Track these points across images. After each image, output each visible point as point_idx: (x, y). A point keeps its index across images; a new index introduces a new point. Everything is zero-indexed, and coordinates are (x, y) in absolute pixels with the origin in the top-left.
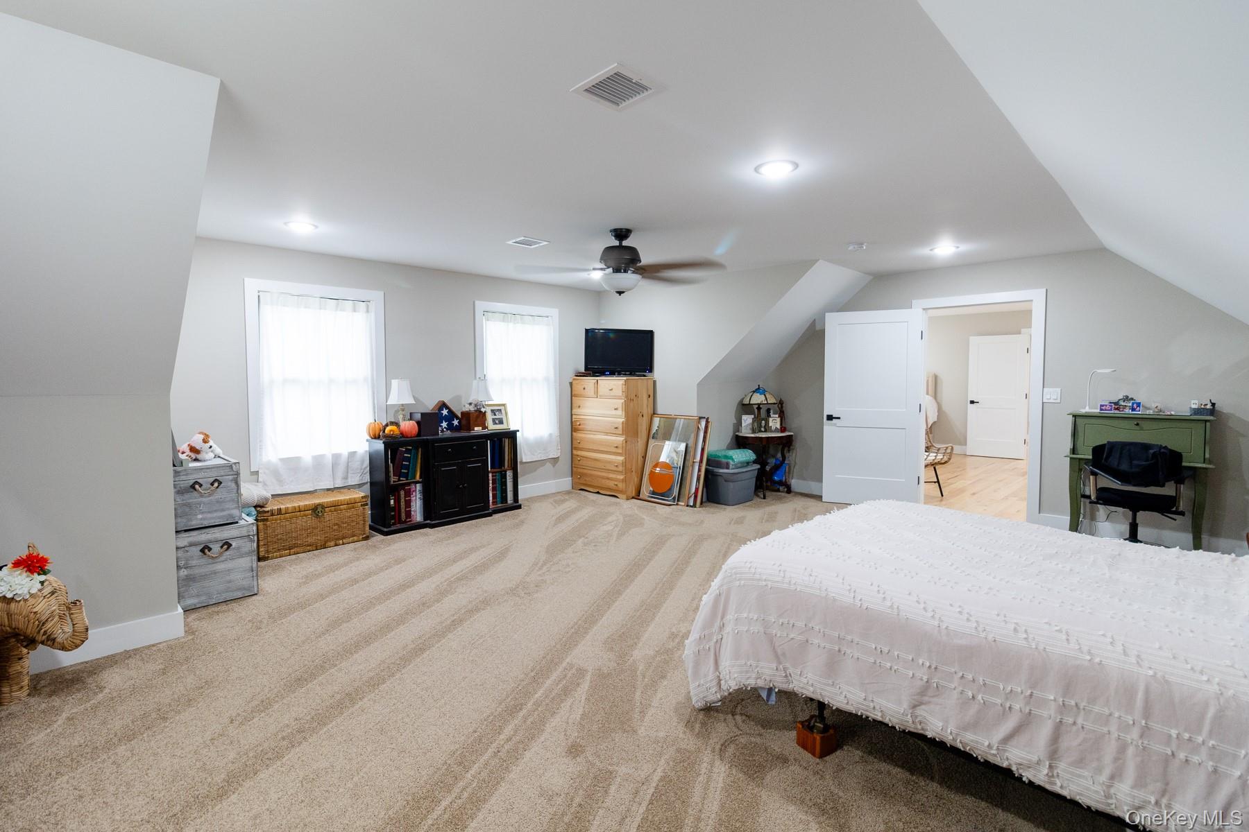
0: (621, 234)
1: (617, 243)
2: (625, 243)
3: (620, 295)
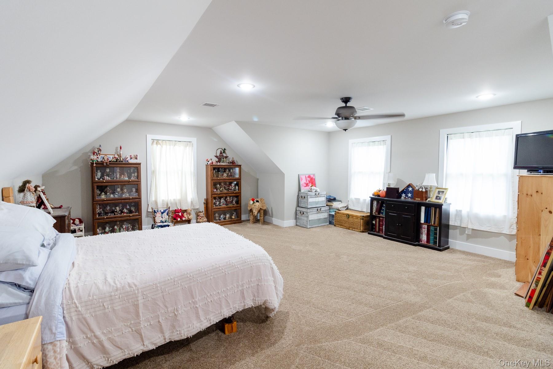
0: (346, 100)
1: (344, 105)
2: (349, 104)
3: (346, 131)
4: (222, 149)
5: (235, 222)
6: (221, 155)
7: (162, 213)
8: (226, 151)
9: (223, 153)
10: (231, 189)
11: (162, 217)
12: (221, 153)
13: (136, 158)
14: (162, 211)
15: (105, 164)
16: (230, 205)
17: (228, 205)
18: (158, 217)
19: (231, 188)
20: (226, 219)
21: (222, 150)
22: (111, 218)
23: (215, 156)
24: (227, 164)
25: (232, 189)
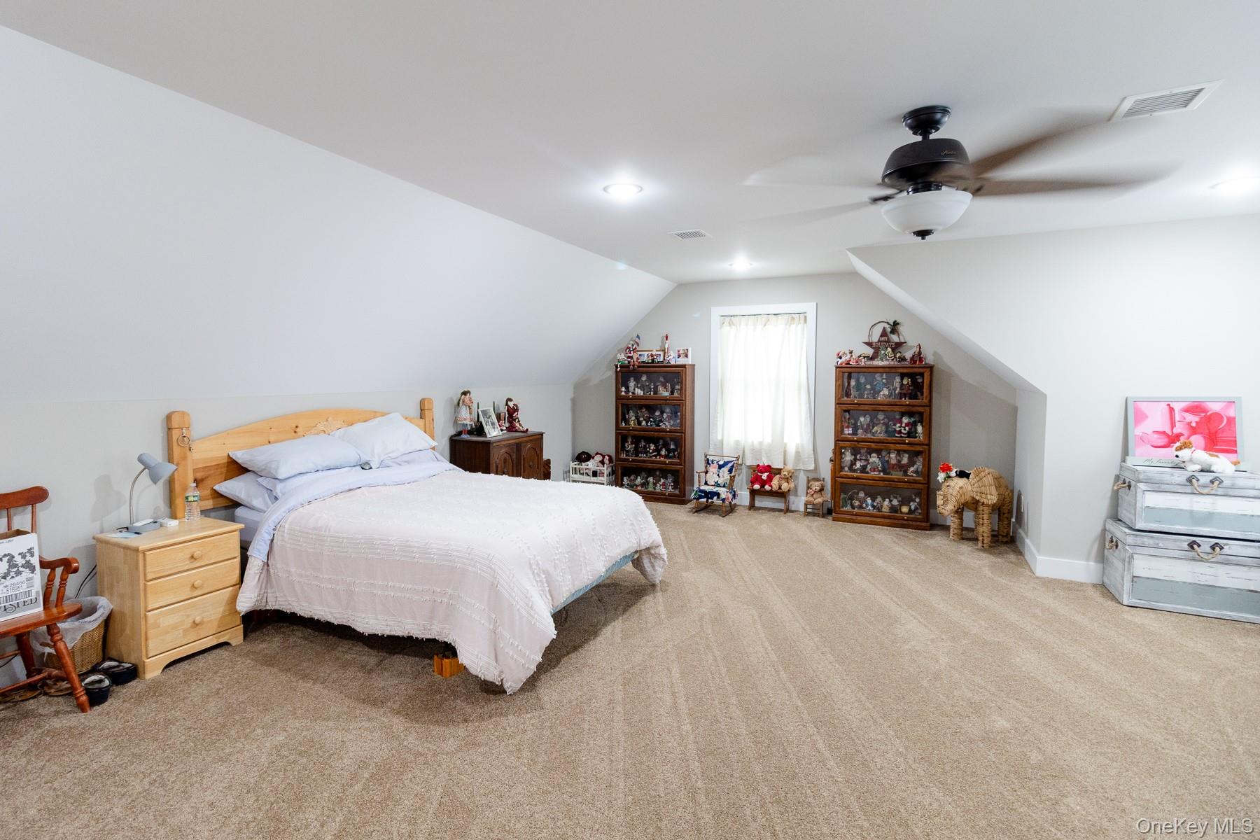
4: (888, 323)
5: (905, 522)
6: (882, 339)
7: (720, 467)
8: (901, 329)
9: (891, 332)
10: (900, 432)
11: (718, 475)
12: (884, 334)
13: (687, 356)
14: (721, 463)
15: (631, 367)
16: (897, 475)
17: (889, 474)
18: (712, 474)
19: (898, 429)
20: (883, 510)
21: (887, 326)
22: (644, 461)
23: (866, 343)
24: (892, 363)
25: (903, 431)
